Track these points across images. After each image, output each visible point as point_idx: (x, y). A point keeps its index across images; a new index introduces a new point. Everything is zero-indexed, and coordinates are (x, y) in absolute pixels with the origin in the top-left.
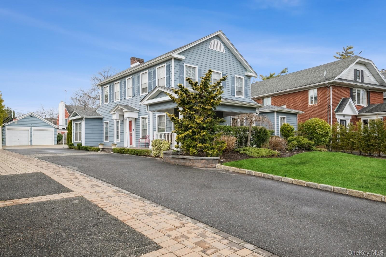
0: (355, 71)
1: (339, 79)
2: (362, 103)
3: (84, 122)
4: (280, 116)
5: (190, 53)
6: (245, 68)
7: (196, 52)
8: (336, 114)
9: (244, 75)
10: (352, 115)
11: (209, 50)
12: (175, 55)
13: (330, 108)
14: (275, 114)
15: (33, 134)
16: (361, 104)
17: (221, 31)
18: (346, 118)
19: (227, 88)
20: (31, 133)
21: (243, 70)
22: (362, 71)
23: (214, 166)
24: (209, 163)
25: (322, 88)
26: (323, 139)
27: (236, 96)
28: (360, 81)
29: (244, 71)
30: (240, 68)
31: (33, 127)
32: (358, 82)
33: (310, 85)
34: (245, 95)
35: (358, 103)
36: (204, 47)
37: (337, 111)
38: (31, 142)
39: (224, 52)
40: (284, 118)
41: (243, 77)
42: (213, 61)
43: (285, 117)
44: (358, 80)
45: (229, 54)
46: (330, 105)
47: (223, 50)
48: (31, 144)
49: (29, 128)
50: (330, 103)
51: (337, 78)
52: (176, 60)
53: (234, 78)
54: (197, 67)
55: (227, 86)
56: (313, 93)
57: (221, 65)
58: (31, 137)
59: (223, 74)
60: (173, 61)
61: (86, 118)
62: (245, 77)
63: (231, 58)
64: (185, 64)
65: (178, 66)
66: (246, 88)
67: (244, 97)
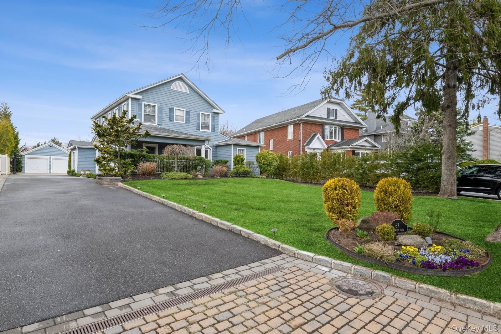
0: (328, 109)
1: (307, 116)
2: (335, 138)
3: (77, 151)
4: (238, 148)
5: (150, 93)
6: (212, 106)
7: (156, 93)
8: (306, 147)
9: (211, 112)
10: (323, 149)
11: (170, 90)
12: (131, 95)
13: (300, 142)
14: (232, 146)
15: (52, 162)
16: (333, 139)
17: (182, 74)
18: (317, 151)
19: (190, 123)
20: (50, 162)
21: (209, 107)
22: (336, 110)
23: (115, 184)
24: (112, 182)
25: (296, 125)
26: (269, 168)
27: (201, 130)
28: (334, 118)
29: (211, 108)
30: (206, 106)
31: (52, 157)
32: (332, 120)
33: (287, 121)
34: (212, 129)
35: (330, 138)
36: (165, 88)
37: (306, 145)
38: (50, 170)
39: (188, 92)
40: (243, 150)
41: (211, 114)
42: (175, 100)
43: (245, 149)
44: (331, 118)
45: (193, 94)
46: (300, 140)
47: (186, 90)
48: (50, 172)
49: (49, 157)
50: (300, 138)
51: (304, 116)
52: (133, 99)
53: (199, 114)
54: (157, 105)
55: (190, 122)
56: (290, 129)
57: (184, 103)
58: (50, 165)
59: (186, 111)
60: (130, 100)
61: (79, 148)
62: (212, 113)
63: (196, 97)
64: (143, 103)
65: (136, 104)
66: (214, 123)
67: (210, 131)
